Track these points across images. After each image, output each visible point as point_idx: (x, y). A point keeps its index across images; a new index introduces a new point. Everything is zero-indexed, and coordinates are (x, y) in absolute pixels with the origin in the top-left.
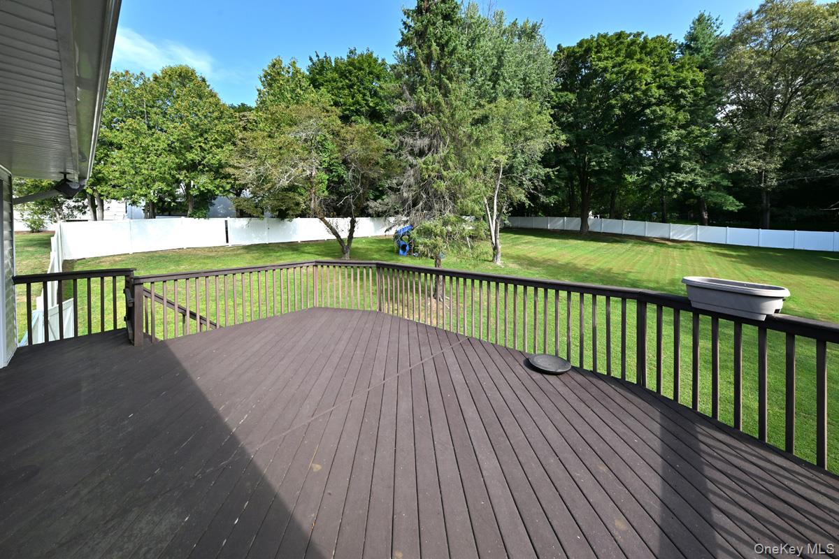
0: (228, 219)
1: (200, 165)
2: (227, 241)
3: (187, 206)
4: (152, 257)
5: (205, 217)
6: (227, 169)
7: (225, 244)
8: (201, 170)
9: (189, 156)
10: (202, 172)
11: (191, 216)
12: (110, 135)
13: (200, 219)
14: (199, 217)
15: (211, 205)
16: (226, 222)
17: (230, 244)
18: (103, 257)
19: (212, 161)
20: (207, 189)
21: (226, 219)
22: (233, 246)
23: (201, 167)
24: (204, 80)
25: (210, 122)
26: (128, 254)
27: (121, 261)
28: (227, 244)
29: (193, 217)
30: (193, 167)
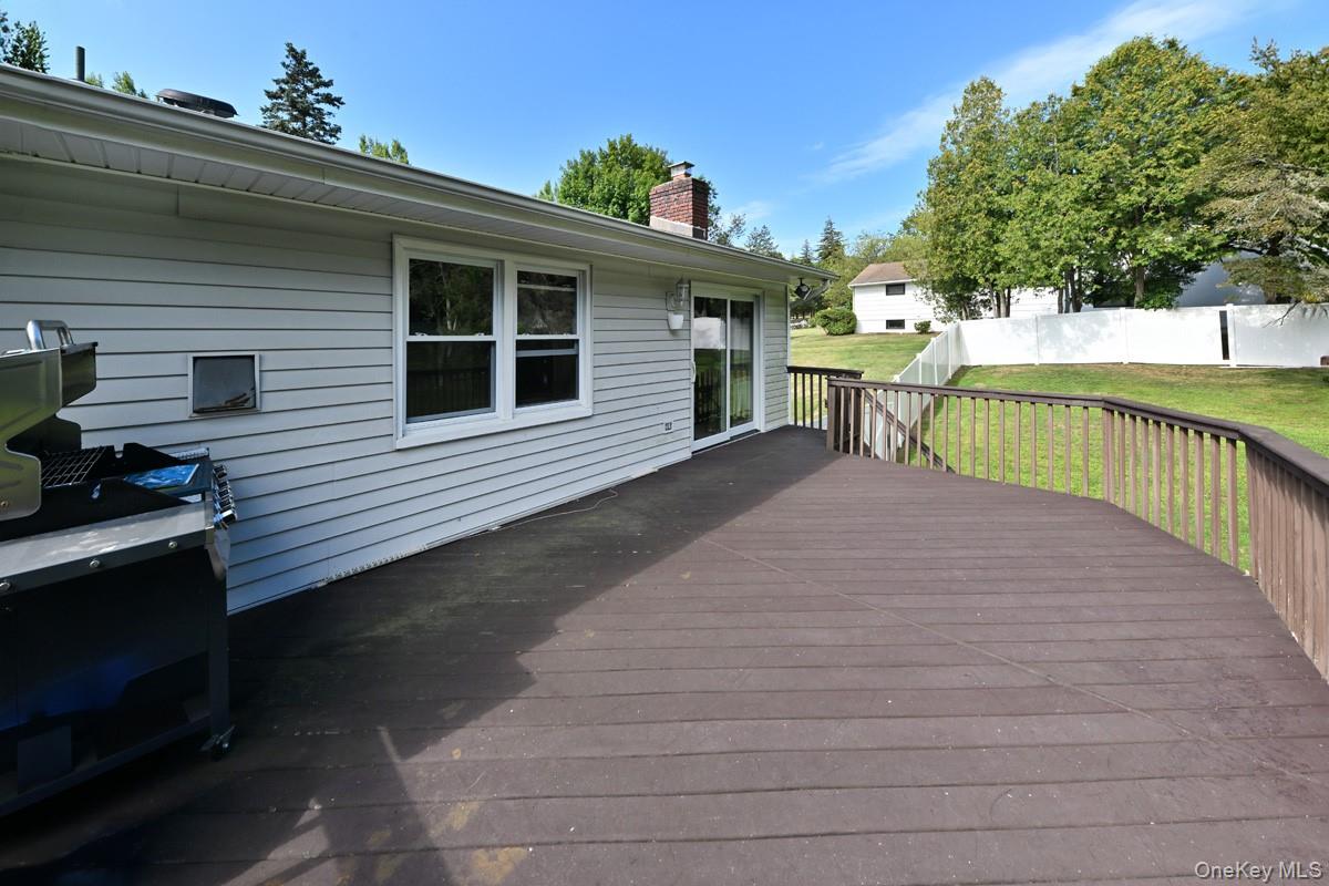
0: (1229, 308)
1: (1147, 209)
2: (1226, 355)
3: (1133, 287)
4: (1060, 374)
5: (1169, 306)
6: (1212, 205)
7: (1218, 360)
8: (1150, 219)
9: (1123, 200)
10: (1154, 223)
11: (1140, 306)
12: (1001, 202)
13: (1159, 310)
14: (1156, 308)
15: (1186, 283)
16: (1223, 315)
17: (1233, 362)
18: (1001, 366)
19: (1170, 198)
20: (1165, 253)
21: (1222, 308)
22: (1240, 368)
23: (1150, 214)
24: (1172, 44)
25: (1168, 122)
26: (1033, 365)
27: (1020, 373)
28: (1226, 362)
29: (1142, 307)
30: (1134, 217)
